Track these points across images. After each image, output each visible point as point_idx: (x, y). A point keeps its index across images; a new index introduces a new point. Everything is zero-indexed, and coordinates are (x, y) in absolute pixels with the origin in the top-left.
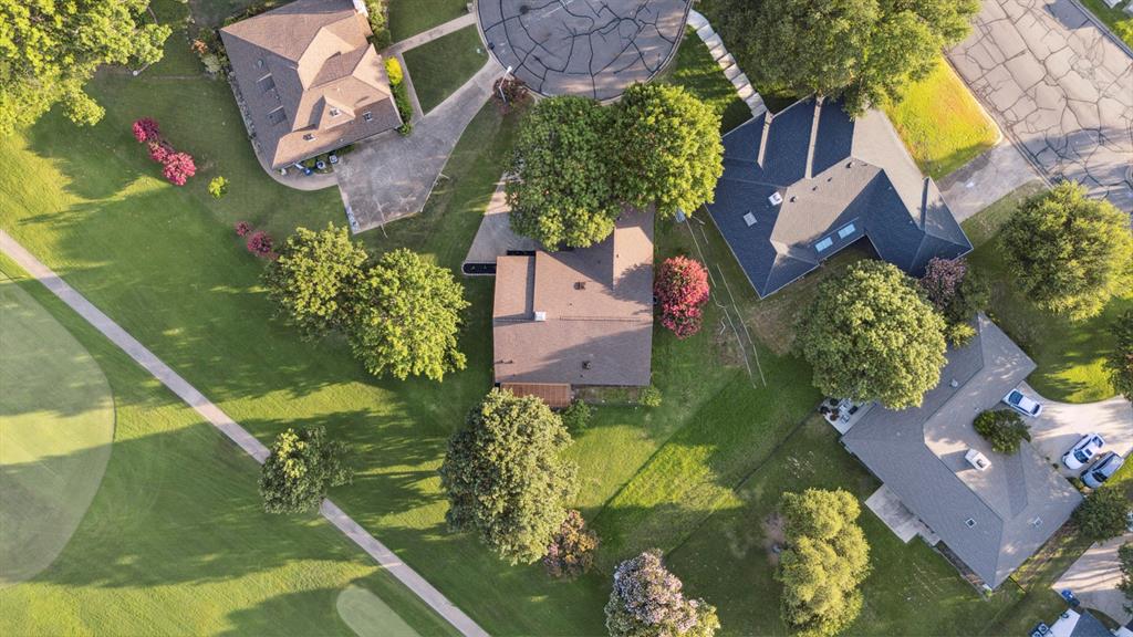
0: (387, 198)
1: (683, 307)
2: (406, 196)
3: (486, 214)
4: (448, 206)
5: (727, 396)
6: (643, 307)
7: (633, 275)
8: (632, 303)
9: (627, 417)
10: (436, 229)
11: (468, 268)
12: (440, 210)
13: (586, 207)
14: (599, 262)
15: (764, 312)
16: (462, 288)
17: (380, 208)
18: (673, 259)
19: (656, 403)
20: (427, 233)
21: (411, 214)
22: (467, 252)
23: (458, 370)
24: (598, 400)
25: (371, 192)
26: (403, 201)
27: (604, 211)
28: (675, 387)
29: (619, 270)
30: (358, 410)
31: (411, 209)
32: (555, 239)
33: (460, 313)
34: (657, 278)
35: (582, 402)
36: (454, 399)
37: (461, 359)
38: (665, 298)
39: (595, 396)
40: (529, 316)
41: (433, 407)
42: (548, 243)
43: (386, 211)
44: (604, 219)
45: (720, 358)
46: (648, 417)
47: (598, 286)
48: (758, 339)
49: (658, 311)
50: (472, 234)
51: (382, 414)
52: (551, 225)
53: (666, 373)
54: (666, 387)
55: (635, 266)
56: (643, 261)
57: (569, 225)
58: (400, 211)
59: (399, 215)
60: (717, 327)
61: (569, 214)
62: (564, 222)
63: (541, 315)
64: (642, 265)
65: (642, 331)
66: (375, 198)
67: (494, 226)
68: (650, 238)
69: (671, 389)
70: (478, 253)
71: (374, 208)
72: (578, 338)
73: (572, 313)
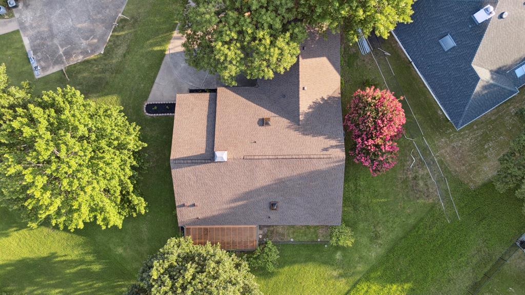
0: (67, 40)
1: (379, 141)
2: (87, 38)
3: (167, 53)
4: (129, 46)
5: (420, 232)
6: (334, 142)
7: (321, 108)
8: (321, 138)
9: (317, 256)
10: (118, 70)
11: (150, 108)
12: (121, 51)
13: (267, 31)
14: (284, 96)
15: (455, 144)
16: (138, 128)
17: (61, 51)
18: (363, 89)
19: (349, 243)
20: (107, 75)
21: (92, 57)
22: (149, 92)
23: (139, 214)
24: (286, 239)
25: (52, 36)
26: (84, 43)
27: (288, 34)
28: (366, 224)
29: (305, 103)
30: (45, 255)
31: (93, 51)
32: (233, 70)
33: (137, 155)
34: (344, 112)
35: (270, 244)
36: (140, 242)
37: (141, 204)
38: (357, 132)
39: (283, 235)
40: (209, 157)
41: (120, 250)
42: (226, 74)
43: (68, 54)
44: (288, 43)
45: (411, 193)
46: (338, 255)
47: (284, 122)
48: (450, 172)
49: (350, 147)
50: (153, 74)
51: (69, 258)
52: (226, 51)
53: (355, 209)
54: (355, 223)
55: (323, 99)
56: (330, 93)
57: (248, 53)
58: (82, 53)
59: (81, 58)
60: (407, 161)
61: (248, 38)
62: (243, 48)
63: (222, 155)
64: (329, 98)
65: (333, 169)
66: (56, 41)
67: (176, 65)
68: (337, 69)
69: (361, 226)
70: (159, 93)
71: (55, 51)
72: (263, 179)
73: (257, 151)
